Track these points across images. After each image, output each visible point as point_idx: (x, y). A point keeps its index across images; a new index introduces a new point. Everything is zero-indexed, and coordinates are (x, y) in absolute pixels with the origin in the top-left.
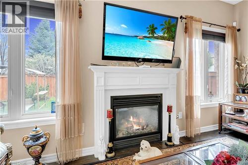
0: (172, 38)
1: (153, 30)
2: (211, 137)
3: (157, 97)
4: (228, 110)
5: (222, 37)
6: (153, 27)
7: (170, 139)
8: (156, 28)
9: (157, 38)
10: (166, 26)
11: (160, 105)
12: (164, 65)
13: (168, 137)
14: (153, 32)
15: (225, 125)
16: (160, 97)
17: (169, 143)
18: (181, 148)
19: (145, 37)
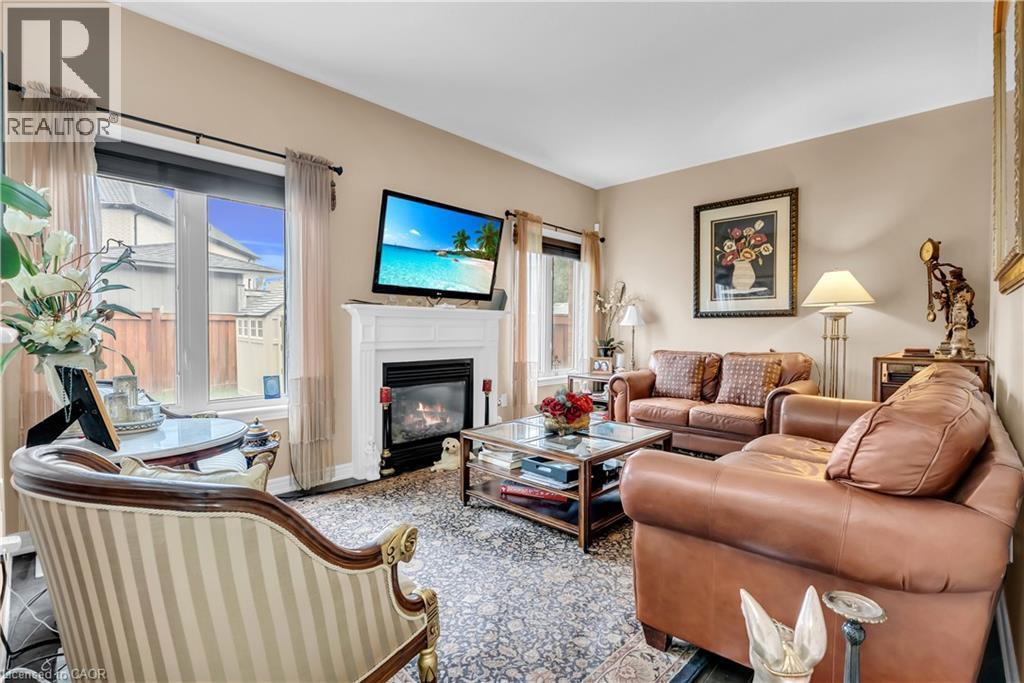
0: (494, 256)
1: (462, 241)
3: (464, 364)
5: (574, 251)
6: (463, 235)
8: (468, 238)
9: (469, 255)
10: (484, 234)
11: (468, 381)
12: (476, 303)
14: (462, 243)
16: (468, 364)
19: (448, 252)
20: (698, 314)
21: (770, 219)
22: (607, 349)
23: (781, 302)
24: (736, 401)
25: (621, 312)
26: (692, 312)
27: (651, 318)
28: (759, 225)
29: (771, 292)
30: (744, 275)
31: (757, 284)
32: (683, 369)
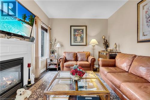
0: (32, 25)
1: (25, 18)
2: (45, 74)
3: (20, 60)
4: (49, 61)
5: (46, 31)
6: (25, 16)
7: (29, 82)
8: (26, 17)
9: (26, 23)
10: (30, 18)
11: (22, 64)
13: (28, 82)
15: (48, 67)
16: (22, 59)
17: (29, 85)
18: (37, 84)
19: (20, 20)
20: (71, 45)
21: (83, 30)
22: (53, 52)
23: (84, 44)
24: (82, 60)
25: (56, 44)
26: (70, 45)
27: (62, 46)
28: (81, 30)
29: (83, 42)
30: (79, 39)
31: (81, 40)
32: (71, 55)
